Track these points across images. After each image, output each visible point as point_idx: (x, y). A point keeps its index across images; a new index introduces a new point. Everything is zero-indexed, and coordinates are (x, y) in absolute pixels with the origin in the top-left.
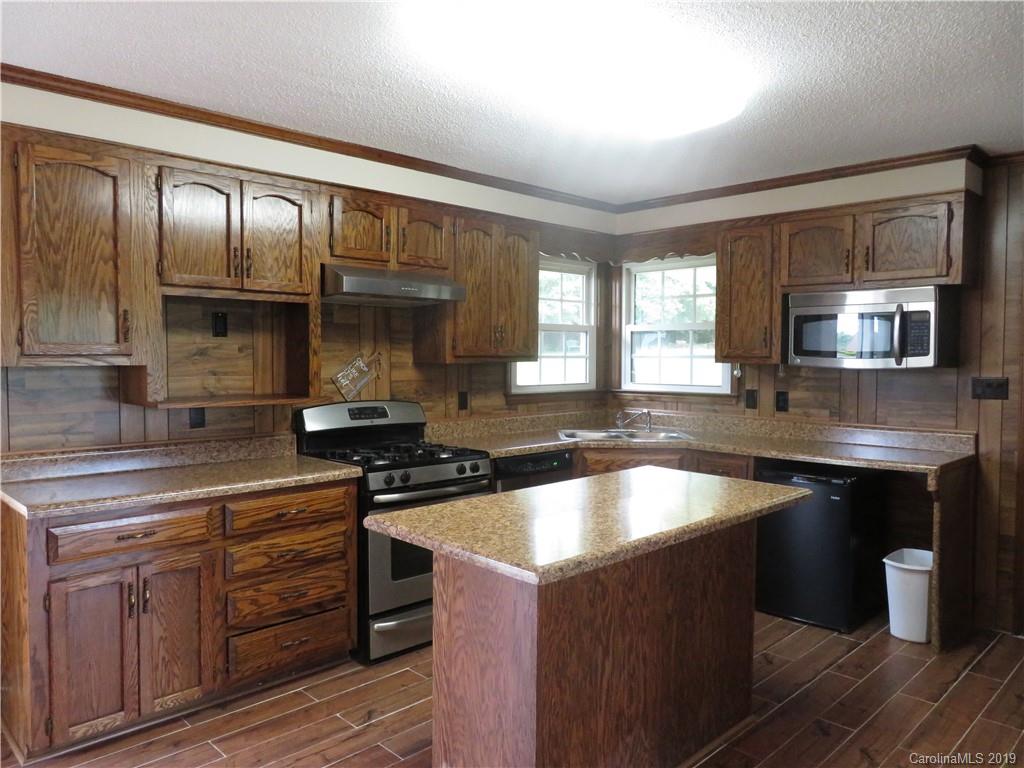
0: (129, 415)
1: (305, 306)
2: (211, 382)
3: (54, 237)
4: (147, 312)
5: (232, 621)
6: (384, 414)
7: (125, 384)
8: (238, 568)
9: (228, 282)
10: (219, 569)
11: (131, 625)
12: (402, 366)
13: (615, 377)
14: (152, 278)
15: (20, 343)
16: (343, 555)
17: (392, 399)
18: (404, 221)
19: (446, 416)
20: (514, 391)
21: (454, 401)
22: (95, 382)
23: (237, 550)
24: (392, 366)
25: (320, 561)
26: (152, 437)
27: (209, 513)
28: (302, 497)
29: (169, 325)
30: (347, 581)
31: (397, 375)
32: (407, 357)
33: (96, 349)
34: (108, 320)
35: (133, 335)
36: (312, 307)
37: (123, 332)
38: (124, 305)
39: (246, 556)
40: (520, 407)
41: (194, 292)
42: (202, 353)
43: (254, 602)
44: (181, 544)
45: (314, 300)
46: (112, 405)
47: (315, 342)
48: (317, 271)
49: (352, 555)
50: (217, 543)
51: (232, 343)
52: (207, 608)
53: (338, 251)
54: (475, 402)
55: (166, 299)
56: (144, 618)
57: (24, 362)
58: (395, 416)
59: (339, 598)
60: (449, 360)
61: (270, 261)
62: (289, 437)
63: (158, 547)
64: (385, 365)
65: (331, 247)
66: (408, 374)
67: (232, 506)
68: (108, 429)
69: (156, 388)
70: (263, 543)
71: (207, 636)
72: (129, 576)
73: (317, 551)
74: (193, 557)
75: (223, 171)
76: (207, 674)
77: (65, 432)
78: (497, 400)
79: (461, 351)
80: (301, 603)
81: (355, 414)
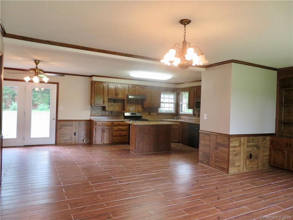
0: (104, 112)
1: (124, 100)
2: (113, 109)
3: (97, 92)
4: (106, 100)
5: (113, 135)
6: (136, 114)
7: (104, 108)
8: (114, 129)
9: (115, 97)
10: (112, 129)
11: (103, 133)
12: (139, 108)
13: (179, 111)
14: (107, 96)
15: (94, 103)
16: (127, 130)
17: (138, 112)
18: (139, 88)
19: (146, 115)
20: (159, 112)
21: (148, 113)
22: (100, 108)
23: (114, 127)
24: (138, 108)
25: (124, 130)
26: (106, 115)
27: (111, 123)
28: (122, 122)
29: (109, 101)
30: (127, 133)
31: (138, 109)
32: (140, 107)
33: (101, 104)
34: (102, 101)
35: (105, 103)
36: (125, 100)
37: (104, 102)
38: (104, 99)
39: (115, 128)
40: (160, 115)
41: (111, 98)
42: (112, 105)
43: (116, 134)
44: (108, 126)
45: (126, 99)
46: (102, 111)
47: (126, 104)
48: (126, 95)
49: (128, 130)
50: (112, 126)
51: (116, 104)
52: (111, 133)
53: (129, 92)
54: (151, 114)
55: (108, 99)
56: (104, 133)
57: (94, 105)
58: (138, 114)
59: (126, 135)
60: (145, 107)
61: (120, 94)
62: (122, 116)
63: (106, 125)
64: (137, 107)
65: (128, 92)
66: (140, 109)
67: (114, 122)
68: (102, 114)
69: (107, 109)
70: (117, 127)
71: (110, 137)
72: (103, 128)
73: (123, 129)
74: (109, 127)
75: (115, 84)
76: (110, 141)
77: (97, 113)
78: (155, 114)
79: (147, 106)
80: (121, 135)
81: (131, 114)
